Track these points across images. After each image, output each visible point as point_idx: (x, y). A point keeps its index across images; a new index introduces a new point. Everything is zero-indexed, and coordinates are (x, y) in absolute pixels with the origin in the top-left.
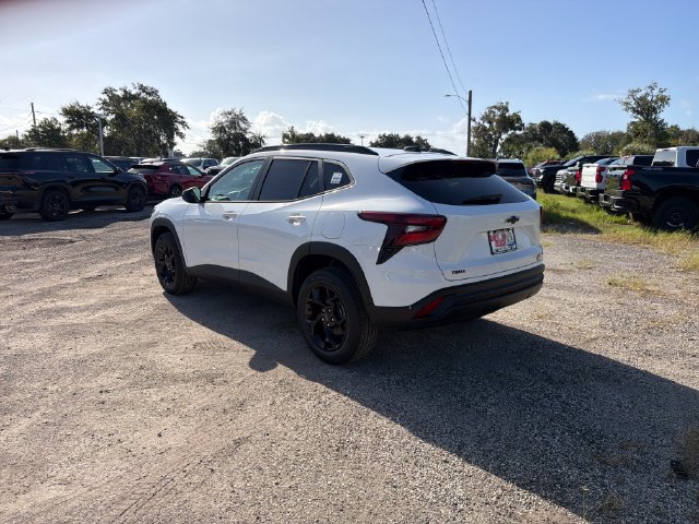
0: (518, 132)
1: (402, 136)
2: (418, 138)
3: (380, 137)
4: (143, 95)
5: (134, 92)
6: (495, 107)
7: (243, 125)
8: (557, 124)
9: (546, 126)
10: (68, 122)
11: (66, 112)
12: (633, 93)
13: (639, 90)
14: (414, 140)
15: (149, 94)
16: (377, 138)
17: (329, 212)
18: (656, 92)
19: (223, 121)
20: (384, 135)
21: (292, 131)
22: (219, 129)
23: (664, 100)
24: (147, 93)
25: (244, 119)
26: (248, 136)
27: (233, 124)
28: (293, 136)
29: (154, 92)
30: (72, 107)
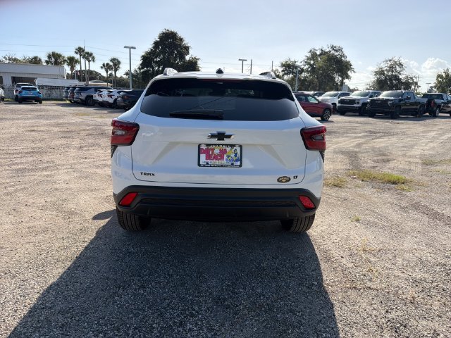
4: (333, 52)
5: (327, 50)
7: (398, 69)
10: (283, 71)
11: (283, 65)
15: (337, 51)
19: (384, 66)
21: (446, 72)
22: (380, 72)
24: (335, 50)
25: (401, 65)
26: (401, 77)
27: (391, 68)
29: (340, 50)
30: (286, 62)
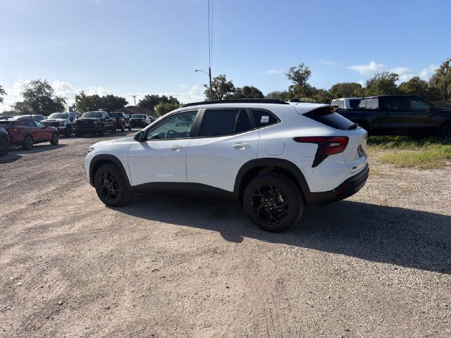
0: (232, 93)
1: (160, 96)
2: (171, 97)
3: (146, 97)
6: (218, 78)
7: (47, 91)
8: (253, 88)
9: (247, 89)
12: (292, 69)
13: (295, 68)
14: (169, 99)
16: (144, 97)
17: (269, 141)
18: (304, 69)
19: (32, 88)
20: (149, 96)
21: (82, 94)
22: (29, 94)
23: (308, 73)
25: (49, 87)
26: (52, 98)
28: (84, 96)
